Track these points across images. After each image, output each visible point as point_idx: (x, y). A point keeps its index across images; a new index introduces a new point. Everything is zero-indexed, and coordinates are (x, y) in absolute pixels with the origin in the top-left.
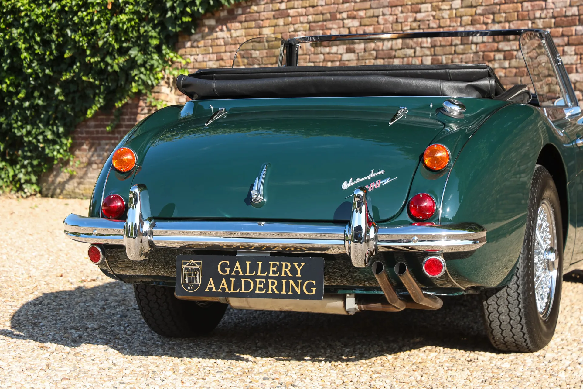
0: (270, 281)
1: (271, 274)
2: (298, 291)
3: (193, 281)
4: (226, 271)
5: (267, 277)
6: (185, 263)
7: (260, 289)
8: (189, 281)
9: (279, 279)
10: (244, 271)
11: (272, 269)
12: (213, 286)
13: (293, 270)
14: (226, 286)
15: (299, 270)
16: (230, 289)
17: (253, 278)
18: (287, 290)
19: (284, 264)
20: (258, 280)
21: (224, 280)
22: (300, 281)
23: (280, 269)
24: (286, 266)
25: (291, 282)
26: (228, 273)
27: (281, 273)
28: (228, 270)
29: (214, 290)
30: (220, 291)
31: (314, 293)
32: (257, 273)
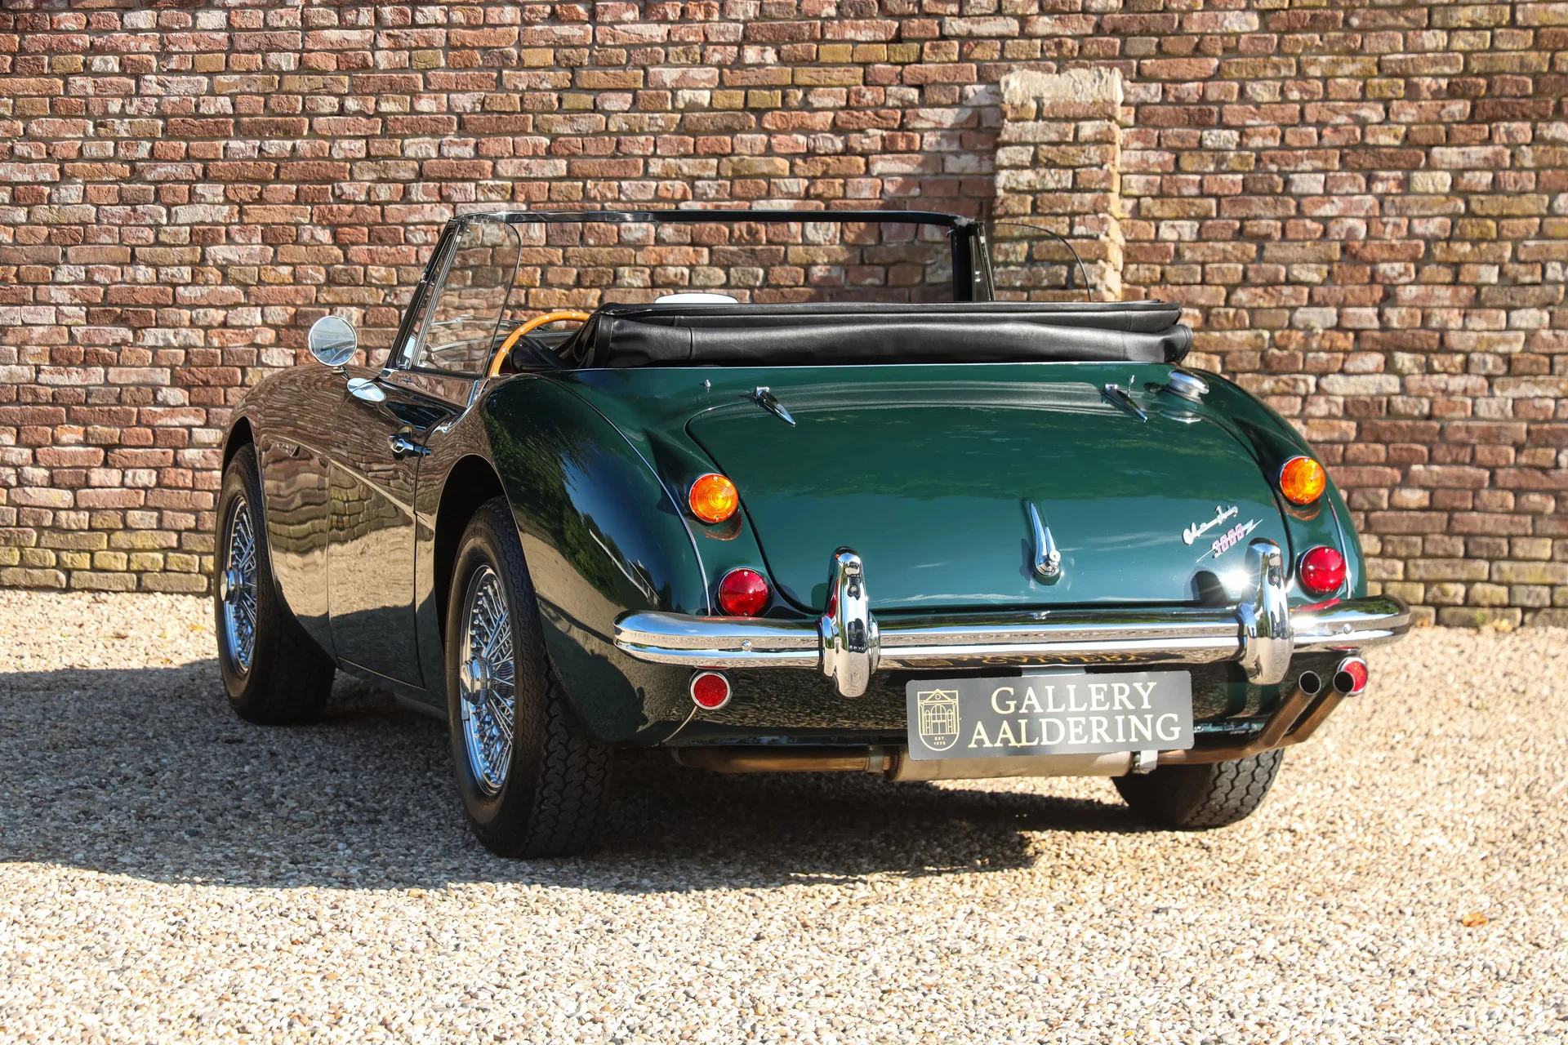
0: (1094, 719)
1: (1094, 708)
2: (1148, 735)
3: (943, 730)
4: (1008, 707)
5: (1088, 714)
6: (924, 697)
7: (1078, 736)
8: (936, 730)
9: (1111, 715)
10: (1044, 705)
11: (1094, 697)
12: (984, 736)
13: (1135, 697)
14: (1010, 735)
15: (1145, 695)
16: (1018, 740)
17: (1063, 717)
18: (1127, 735)
19: (1116, 686)
20: (1071, 720)
21: (1005, 725)
22: (1149, 717)
23: (1109, 696)
24: (1122, 691)
25: (1134, 719)
26: (1012, 710)
27: (1112, 704)
28: (1012, 704)
29: (988, 744)
30: (998, 744)
31: (1176, 736)
32: (1068, 706)
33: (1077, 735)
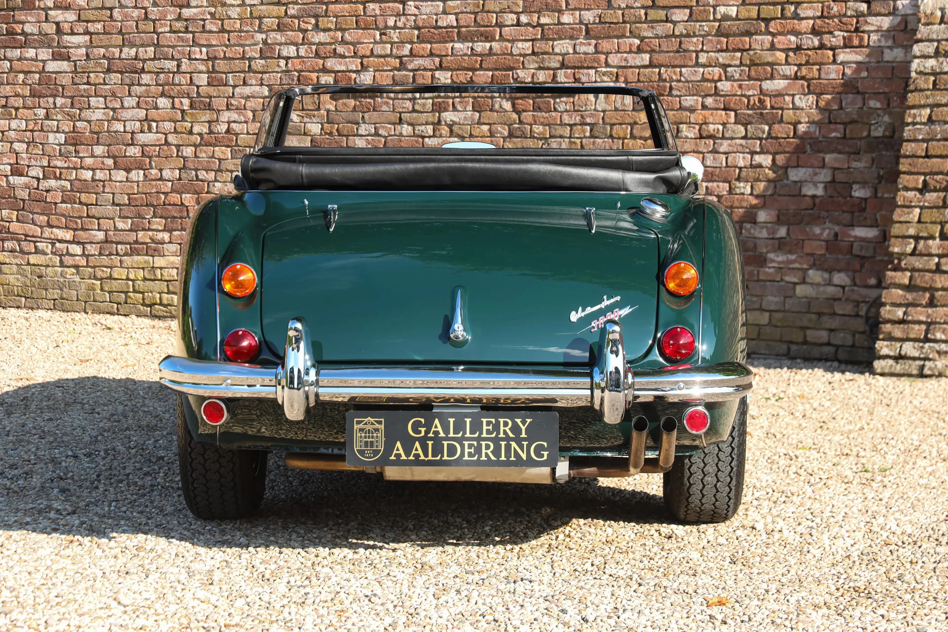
0: (483, 443)
1: (484, 435)
2: (524, 456)
3: (372, 446)
4: (420, 432)
5: (479, 439)
6: (359, 423)
7: (470, 455)
8: (366, 446)
9: (496, 441)
10: (446, 431)
11: (485, 428)
12: (401, 451)
13: (516, 429)
14: (420, 452)
15: (523, 428)
16: (426, 455)
17: (460, 441)
18: (508, 455)
19: (502, 420)
20: (466, 443)
21: (417, 444)
22: (525, 443)
23: (496, 427)
24: (506, 424)
25: (513, 444)
26: (423, 434)
27: (498, 433)
28: (423, 430)
29: (404, 457)
30: (411, 458)
31: (545, 458)
32: (465, 433)
33: (470, 453)
